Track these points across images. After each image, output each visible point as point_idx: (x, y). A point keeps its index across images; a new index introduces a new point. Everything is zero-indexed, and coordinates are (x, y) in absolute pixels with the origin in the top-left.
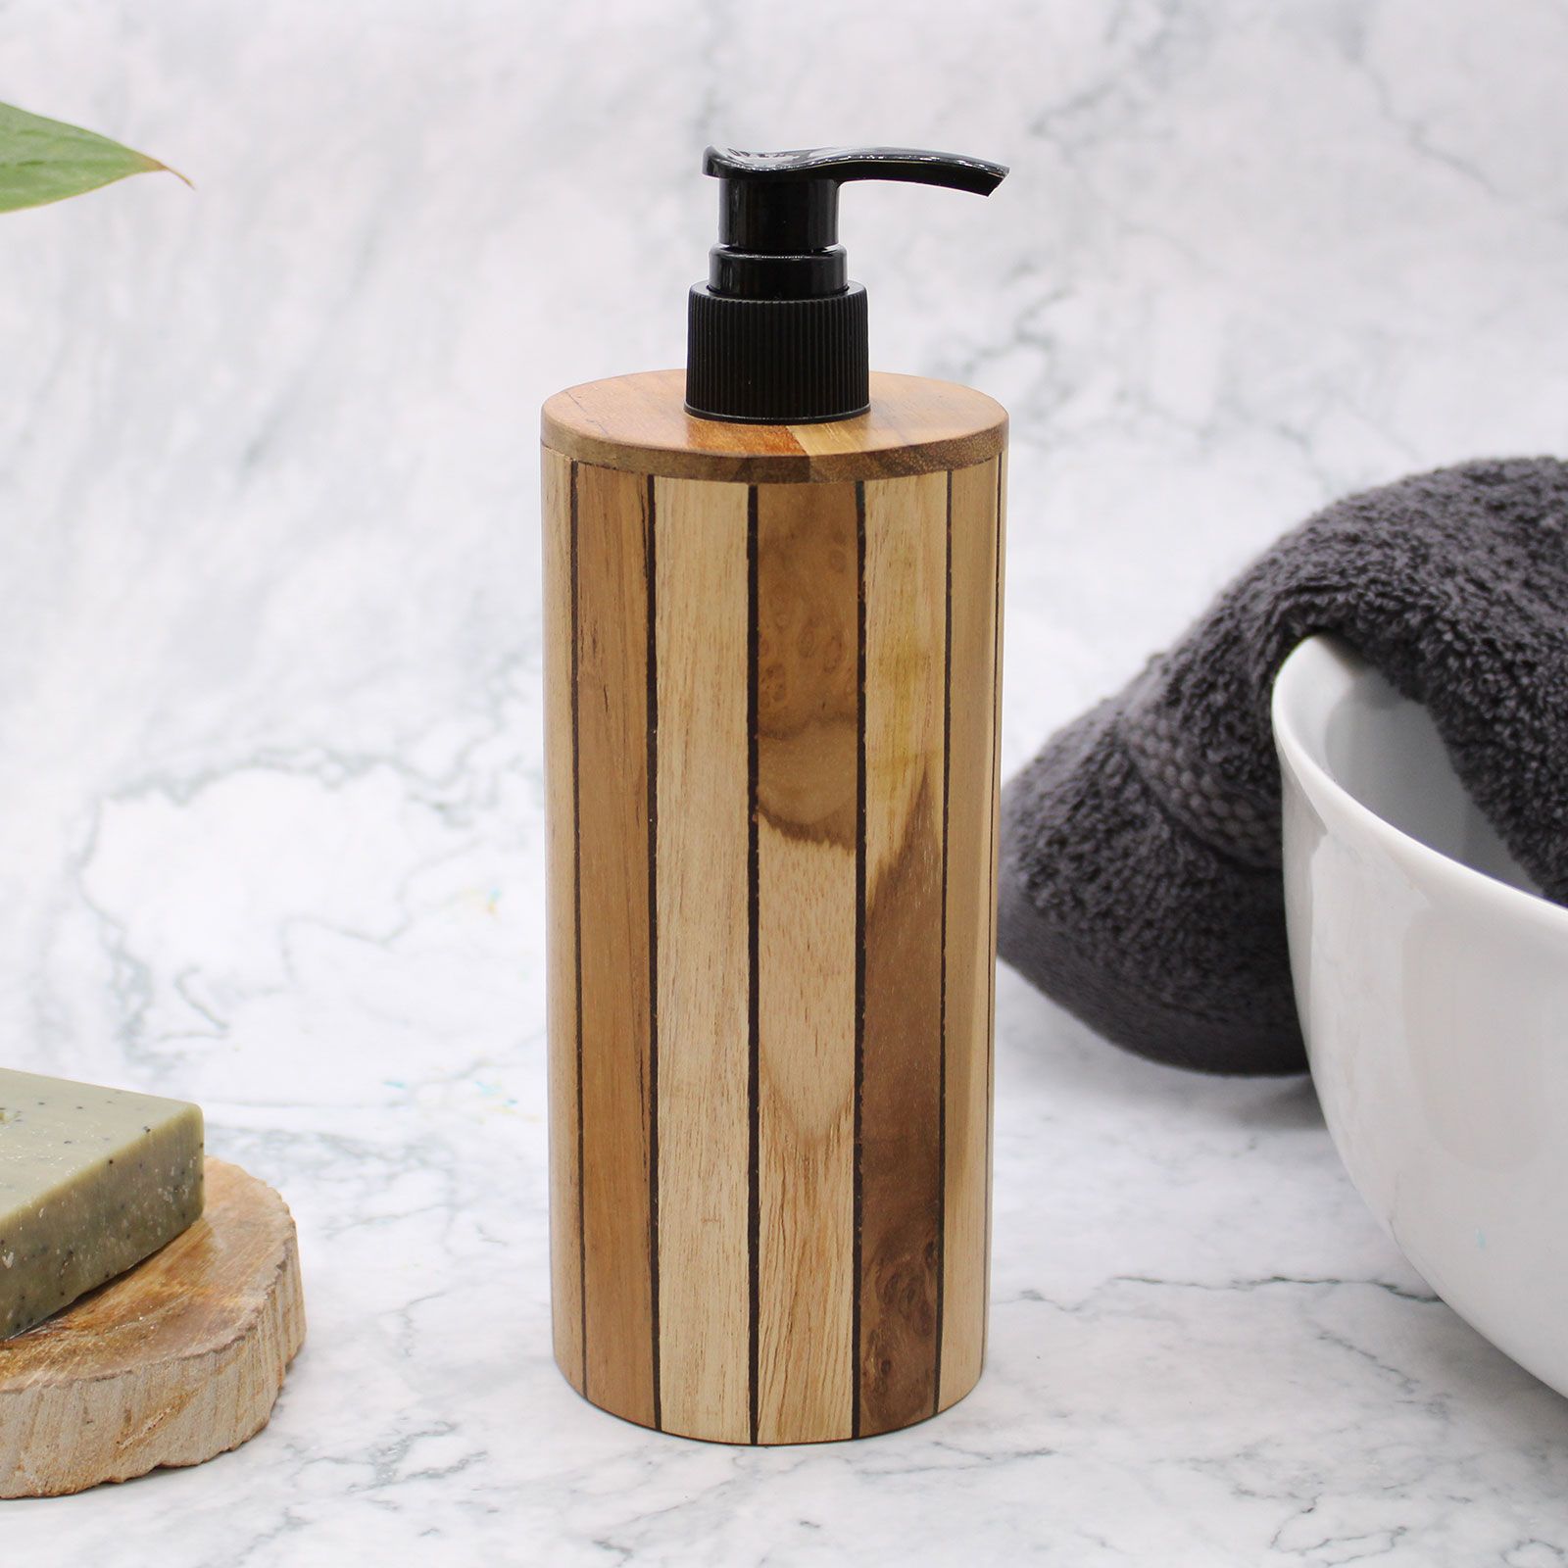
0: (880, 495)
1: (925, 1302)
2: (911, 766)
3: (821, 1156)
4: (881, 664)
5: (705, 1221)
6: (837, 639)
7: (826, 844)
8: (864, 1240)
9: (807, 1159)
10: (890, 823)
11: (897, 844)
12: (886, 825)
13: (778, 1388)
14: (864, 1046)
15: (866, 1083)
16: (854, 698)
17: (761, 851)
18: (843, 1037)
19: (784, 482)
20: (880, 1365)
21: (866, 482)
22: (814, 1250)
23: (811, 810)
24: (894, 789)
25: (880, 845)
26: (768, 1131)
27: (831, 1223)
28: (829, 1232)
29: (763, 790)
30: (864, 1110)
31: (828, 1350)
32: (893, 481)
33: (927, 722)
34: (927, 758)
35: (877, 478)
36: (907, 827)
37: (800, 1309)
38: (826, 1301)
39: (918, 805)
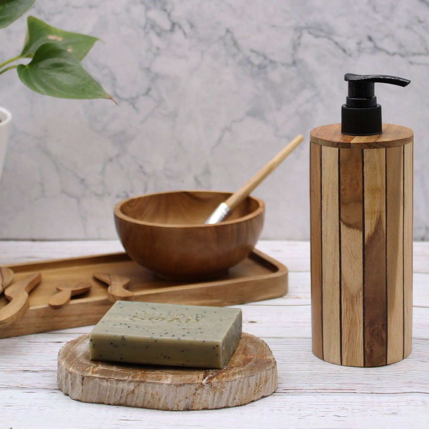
0: (367, 153)
1: (382, 338)
2: (376, 213)
3: (355, 300)
4: (368, 190)
5: (331, 312)
6: (357, 183)
7: (355, 229)
8: (366, 321)
9: (352, 300)
10: (371, 226)
11: (373, 230)
12: (370, 226)
13: (346, 353)
14: (365, 276)
15: (366, 284)
16: (362, 197)
17: (342, 229)
18: (360, 273)
19: (345, 148)
20: (370, 351)
21: (364, 150)
22: (354, 321)
23: (352, 221)
24: (372, 218)
25: (369, 230)
26: (343, 293)
27: (358, 316)
28: (357, 317)
29: (342, 216)
30: (365, 291)
31: (358, 345)
32: (371, 150)
33: (381, 204)
34: (381, 212)
35: (367, 149)
36: (375, 226)
37: (351, 335)
38: (357, 334)
39: (378, 222)
